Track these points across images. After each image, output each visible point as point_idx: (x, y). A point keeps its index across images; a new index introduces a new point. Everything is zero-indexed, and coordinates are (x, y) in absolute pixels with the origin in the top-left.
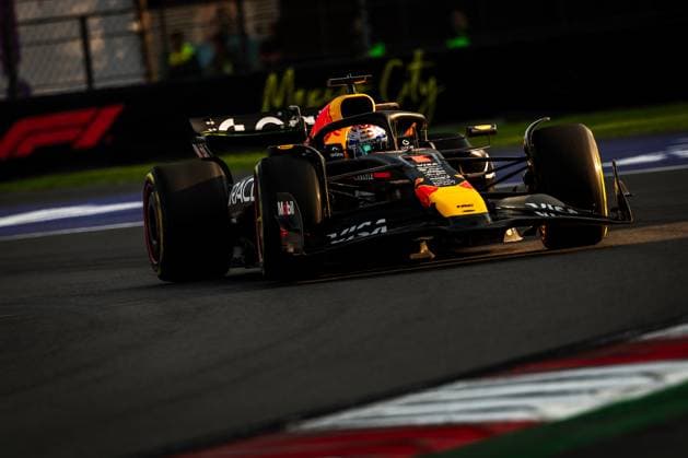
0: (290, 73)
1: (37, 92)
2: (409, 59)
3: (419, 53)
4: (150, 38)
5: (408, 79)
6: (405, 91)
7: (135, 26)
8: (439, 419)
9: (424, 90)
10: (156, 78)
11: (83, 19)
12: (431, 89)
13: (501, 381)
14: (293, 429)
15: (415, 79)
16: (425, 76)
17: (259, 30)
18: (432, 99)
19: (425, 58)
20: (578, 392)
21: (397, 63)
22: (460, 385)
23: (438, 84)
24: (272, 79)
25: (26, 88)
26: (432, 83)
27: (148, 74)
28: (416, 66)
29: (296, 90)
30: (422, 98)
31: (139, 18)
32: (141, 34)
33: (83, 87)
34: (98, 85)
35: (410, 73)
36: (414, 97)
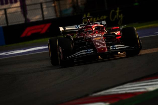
0: (89, 14)
1: (31, 21)
2: (116, 10)
3: (118, 8)
4: (57, 7)
5: (116, 14)
6: (115, 17)
7: (53, 5)
8: (124, 92)
9: (120, 17)
10: (58, 16)
11: (41, 4)
12: (121, 16)
13: (138, 83)
14: (90, 96)
15: (118, 14)
16: (120, 13)
17: (82, 4)
18: (122, 19)
19: (119, 9)
20: (156, 84)
21: (113, 11)
22: (128, 84)
24: (85, 15)
25: (29, 20)
26: (122, 15)
27: (57, 16)
28: (118, 11)
30: (120, 18)
31: (54, 3)
32: (55, 7)
33: (42, 19)
34: (45, 19)
35: (117, 13)
36: (118, 18)
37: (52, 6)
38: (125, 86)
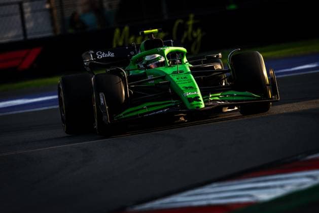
0: (126, 28)
2: (187, 19)
3: (192, 16)
4: (55, 11)
5: (187, 29)
6: (185, 35)
7: (47, 6)
8: (204, 203)
9: (195, 35)
10: (59, 33)
11: (21, 4)
12: (198, 34)
13: (236, 182)
15: (190, 29)
16: (195, 27)
17: (110, 6)
18: (199, 39)
19: (195, 18)
20: (274, 187)
21: (181, 21)
22: (215, 185)
23: (202, 32)
24: (117, 31)
26: (199, 31)
27: (55, 31)
28: (190, 22)
29: (130, 36)
30: (194, 39)
31: (49, 2)
32: (51, 10)
33: (22, 38)
34: (29, 37)
35: (188, 26)
36: (190, 39)
37: (45, 10)
38: (207, 189)
